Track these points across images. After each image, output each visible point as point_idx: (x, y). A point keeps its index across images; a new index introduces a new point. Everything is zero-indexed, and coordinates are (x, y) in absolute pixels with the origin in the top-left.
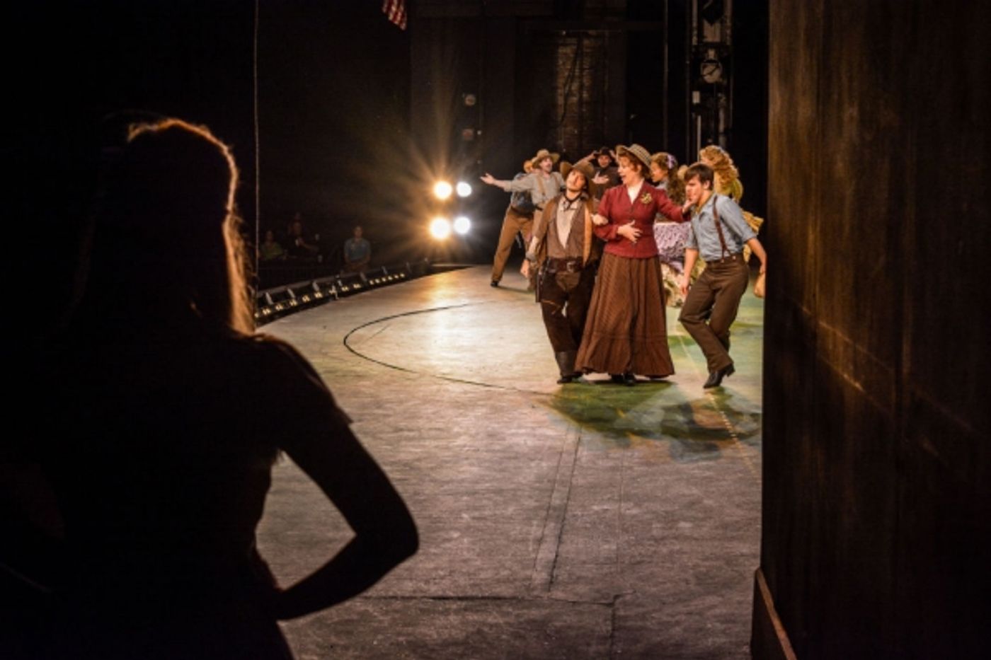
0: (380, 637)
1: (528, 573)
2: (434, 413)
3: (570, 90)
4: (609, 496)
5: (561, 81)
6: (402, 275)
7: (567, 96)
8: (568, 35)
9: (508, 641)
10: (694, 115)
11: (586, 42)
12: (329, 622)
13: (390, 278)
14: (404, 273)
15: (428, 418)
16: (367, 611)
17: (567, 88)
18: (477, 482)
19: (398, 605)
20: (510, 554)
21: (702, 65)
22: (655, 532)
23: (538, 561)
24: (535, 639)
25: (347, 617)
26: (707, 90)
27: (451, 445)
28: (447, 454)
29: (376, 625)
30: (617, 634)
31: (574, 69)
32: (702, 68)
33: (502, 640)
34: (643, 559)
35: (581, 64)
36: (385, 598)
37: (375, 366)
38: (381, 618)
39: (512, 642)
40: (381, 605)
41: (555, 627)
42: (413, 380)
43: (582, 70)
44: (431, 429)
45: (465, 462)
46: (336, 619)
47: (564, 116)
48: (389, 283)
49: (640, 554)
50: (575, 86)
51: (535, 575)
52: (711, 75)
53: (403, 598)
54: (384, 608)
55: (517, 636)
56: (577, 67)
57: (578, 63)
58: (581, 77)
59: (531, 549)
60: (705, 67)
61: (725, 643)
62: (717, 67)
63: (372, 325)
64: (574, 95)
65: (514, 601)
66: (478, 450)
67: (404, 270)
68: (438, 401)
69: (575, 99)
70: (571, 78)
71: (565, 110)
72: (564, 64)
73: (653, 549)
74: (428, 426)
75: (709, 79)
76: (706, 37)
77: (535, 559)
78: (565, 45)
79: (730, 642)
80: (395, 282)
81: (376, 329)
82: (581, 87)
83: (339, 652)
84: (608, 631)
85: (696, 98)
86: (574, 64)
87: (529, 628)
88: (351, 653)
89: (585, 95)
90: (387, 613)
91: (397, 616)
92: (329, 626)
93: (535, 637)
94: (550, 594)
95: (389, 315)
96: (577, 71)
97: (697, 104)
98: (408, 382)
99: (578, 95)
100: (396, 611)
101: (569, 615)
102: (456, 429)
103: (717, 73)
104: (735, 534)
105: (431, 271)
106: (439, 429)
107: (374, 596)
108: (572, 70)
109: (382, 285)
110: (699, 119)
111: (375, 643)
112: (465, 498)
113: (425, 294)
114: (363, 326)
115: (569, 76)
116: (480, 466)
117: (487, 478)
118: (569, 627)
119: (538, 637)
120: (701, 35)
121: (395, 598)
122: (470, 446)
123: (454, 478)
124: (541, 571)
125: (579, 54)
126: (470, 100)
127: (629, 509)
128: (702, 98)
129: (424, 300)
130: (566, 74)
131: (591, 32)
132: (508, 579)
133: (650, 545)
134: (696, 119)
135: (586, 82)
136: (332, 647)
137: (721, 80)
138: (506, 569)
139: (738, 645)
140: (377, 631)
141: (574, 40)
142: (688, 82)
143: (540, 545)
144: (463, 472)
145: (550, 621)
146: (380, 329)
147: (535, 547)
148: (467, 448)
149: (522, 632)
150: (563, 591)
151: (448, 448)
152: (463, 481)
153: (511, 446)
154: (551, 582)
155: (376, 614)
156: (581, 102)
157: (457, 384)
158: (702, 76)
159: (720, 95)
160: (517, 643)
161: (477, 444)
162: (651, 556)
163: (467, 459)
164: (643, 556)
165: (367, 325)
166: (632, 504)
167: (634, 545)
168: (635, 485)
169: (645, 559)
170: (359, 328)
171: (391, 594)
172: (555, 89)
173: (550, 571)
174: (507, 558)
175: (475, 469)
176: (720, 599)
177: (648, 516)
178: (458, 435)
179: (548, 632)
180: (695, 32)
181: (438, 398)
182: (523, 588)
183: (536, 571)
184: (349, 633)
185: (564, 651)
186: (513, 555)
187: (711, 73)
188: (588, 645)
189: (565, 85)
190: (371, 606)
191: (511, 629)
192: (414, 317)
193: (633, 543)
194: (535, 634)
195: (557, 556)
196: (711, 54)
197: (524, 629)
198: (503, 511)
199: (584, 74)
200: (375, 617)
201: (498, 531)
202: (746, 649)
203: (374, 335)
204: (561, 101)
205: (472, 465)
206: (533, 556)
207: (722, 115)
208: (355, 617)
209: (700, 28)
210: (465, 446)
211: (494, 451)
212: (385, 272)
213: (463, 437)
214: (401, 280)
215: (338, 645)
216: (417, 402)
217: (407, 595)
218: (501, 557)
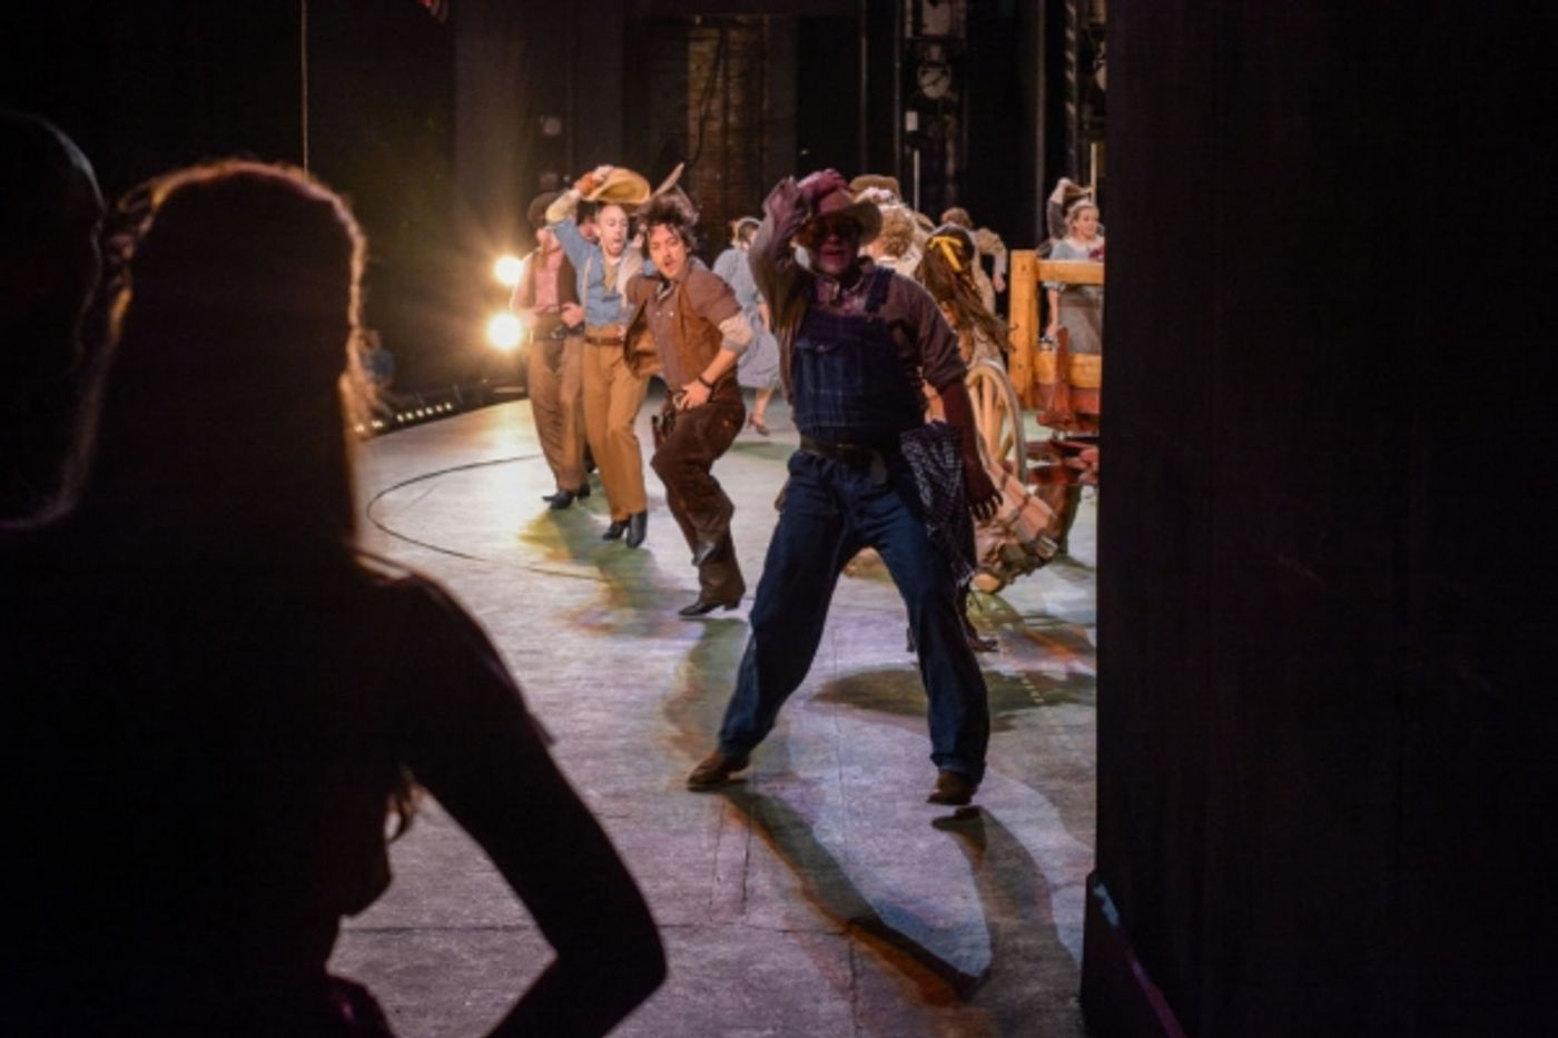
0: (475, 994)
1: (705, 883)
2: (523, 627)
3: (708, 111)
4: (822, 757)
5: (694, 97)
6: (449, 406)
7: (703, 122)
8: (705, 23)
9: (686, 997)
10: (907, 150)
11: (734, 34)
12: (389, 970)
13: (429, 411)
14: (451, 403)
15: (514, 634)
16: (449, 950)
17: (703, 109)
18: (604, 737)
19: (499, 940)
20: (672, 854)
21: (921, 69)
22: (902, 815)
23: (720, 864)
24: (728, 994)
25: (417, 963)
26: (926, 108)
27: (556, 676)
28: (551, 691)
29: (467, 974)
30: (860, 982)
31: (716, 77)
32: (919, 75)
33: (674, 996)
34: (888, 859)
35: (726, 69)
36: (477, 929)
37: (420, 552)
38: (473, 962)
39: (692, 998)
40: (471, 942)
41: (760, 972)
42: (484, 573)
43: (727, 79)
44: (521, 652)
45: (584, 705)
46: (399, 966)
47: (699, 152)
48: (427, 419)
49: (882, 851)
50: (716, 104)
51: (717, 887)
52: (933, 86)
53: (506, 929)
54: (478, 946)
55: (700, 988)
56: (720, 73)
57: (721, 67)
58: (726, 89)
59: (705, 845)
60: (924, 73)
61: (1038, 993)
62: (944, 73)
63: (411, 485)
64: (714, 119)
65: (687, 931)
66: (602, 685)
67: (451, 398)
68: (528, 606)
69: (715, 126)
70: (710, 91)
71: (701, 142)
72: (698, 68)
73: (901, 842)
74: (515, 647)
75: (931, 92)
76: (925, 26)
77: (715, 861)
78: (699, 39)
79: (1047, 992)
80: (437, 417)
81: (416, 491)
82: (726, 106)
83: (410, 1019)
84: (846, 978)
85: (912, 120)
86: (715, 68)
87: (717, 974)
88: (429, 1021)
89: (732, 119)
90: (482, 953)
91: (499, 958)
92: (388, 977)
93: (728, 989)
94: (744, 918)
95: (433, 470)
96: (719, 80)
97: (913, 133)
98: (476, 577)
99: (721, 119)
100: (497, 951)
101: (780, 953)
102: (562, 652)
103: (944, 84)
104: (1031, 816)
105: (492, 399)
106: (533, 652)
107: (459, 925)
108: (711, 80)
109: (417, 421)
110: (917, 156)
111: (468, 1004)
112: (589, 763)
113: (487, 435)
114: (396, 487)
115: (706, 89)
116: (609, 711)
117: (621, 731)
118: (782, 973)
119: (732, 989)
120: (918, 24)
121: (493, 928)
122: (588, 679)
123: (568, 731)
124: (726, 882)
125: (722, 53)
126: (552, 127)
127: (855, 778)
128: (922, 123)
129: (487, 445)
130: (703, 85)
131: (741, 18)
132: (675, 895)
133: (898, 836)
134: (912, 156)
135: (735, 97)
136: (398, 1012)
137: (949, 94)
138: (668, 878)
139: (1062, 998)
140: (469, 985)
141: (714, 32)
142: (897, 97)
143: (718, 838)
144: (581, 721)
145: (752, 963)
146: (422, 492)
147: (713, 841)
148: (583, 682)
149: (707, 982)
150: (766, 913)
151: (551, 682)
152: (582, 735)
153: (652, 678)
154: (745, 899)
155: (465, 956)
156: (726, 130)
157: (555, 580)
158: (921, 89)
159: (947, 117)
160: (701, 1000)
161: (599, 674)
162: (899, 854)
163: (584, 698)
164: (888, 854)
165: (402, 485)
166: (861, 770)
167: (870, 836)
168: (862, 738)
169: (892, 858)
170: (389, 490)
171: (485, 921)
172: (685, 108)
173: (741, 880)
174: (667, 859)
175: (600, 716)
176: (1020, 921)
177: (888, 789)
178: (566, 661)
179: (750, 981)
180: (909, 18)
181: (528, 602)
182: (700, 910)
183: (719, 879)
184: (423, 988)
185: (779, 1011)
186: (677, 855)
187: (934, 83)
188: (817, 1001)
189: (700, 103)
190: (454, 942)
191: (688, 978)
192: (474, 471)
193: (869, 832)
194: (729, 984)
195: (748, 855)
196: (935, 52)
197: (708, 976)
198: (654, 783)
199: (731, 85)
200: (463, 960)
201: (650, 817)
202: (1073, 1003)
203: (414, 502)
204: (693, 127)
205: (593, 709)
206: (710, 855)
207: (950, 147)
208: (430, 961)
209: (917, 11)
210: (579, 679)
211: (627, 686)
212: (422, 402)
213: (574, 665)
214: (447, 414)
215: (407, 1009)
216: (495, 608)
217: (512, 924)
218: (658, 858)
